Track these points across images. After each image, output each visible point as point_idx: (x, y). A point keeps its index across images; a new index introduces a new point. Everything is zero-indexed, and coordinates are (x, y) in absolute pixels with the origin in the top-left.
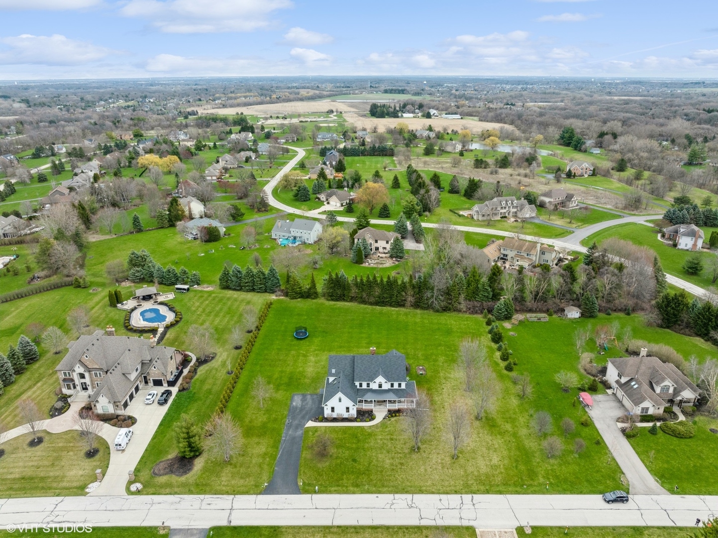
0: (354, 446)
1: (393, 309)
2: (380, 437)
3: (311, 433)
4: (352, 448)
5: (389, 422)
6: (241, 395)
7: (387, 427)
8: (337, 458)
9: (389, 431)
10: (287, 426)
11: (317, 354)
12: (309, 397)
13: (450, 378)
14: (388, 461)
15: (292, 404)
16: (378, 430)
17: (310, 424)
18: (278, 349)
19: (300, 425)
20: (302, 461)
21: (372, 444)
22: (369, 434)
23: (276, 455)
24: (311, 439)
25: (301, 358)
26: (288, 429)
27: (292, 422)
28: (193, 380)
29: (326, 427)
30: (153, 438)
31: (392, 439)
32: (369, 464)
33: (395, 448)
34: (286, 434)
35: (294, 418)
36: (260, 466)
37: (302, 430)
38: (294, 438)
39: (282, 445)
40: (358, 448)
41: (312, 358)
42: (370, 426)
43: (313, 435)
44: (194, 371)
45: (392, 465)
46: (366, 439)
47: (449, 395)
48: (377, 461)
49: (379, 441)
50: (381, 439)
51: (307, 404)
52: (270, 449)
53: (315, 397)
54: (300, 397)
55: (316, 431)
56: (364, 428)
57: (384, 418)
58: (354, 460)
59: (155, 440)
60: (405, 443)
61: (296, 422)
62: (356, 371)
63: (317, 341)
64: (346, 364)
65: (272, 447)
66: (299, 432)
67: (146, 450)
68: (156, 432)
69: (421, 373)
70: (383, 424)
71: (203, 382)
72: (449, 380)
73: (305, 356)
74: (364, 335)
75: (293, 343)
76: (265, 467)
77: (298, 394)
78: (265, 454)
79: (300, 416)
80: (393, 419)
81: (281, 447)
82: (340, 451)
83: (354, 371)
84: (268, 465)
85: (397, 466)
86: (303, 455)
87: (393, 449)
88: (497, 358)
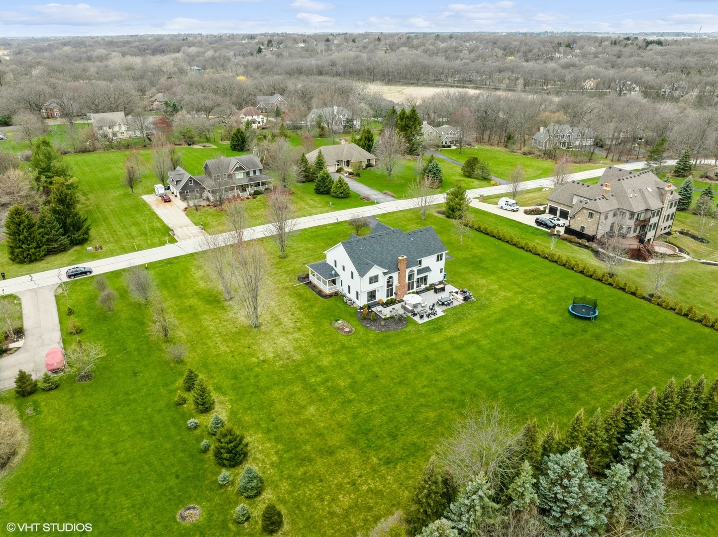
25: (520, 290)
73: (520, 293)
88: (221, 403)
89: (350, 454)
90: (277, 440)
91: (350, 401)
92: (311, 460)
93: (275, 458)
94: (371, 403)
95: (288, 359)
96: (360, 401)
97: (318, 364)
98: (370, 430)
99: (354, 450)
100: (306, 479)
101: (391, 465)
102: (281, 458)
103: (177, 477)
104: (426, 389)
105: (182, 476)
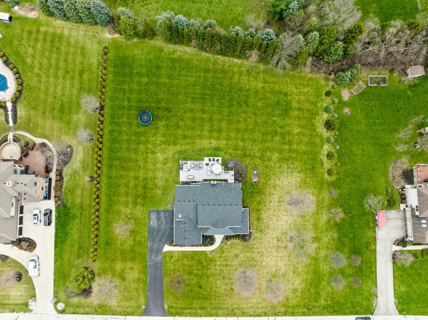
0: (200, 272)
1: (236, 60)
2: (218, 263)
3: (168, 259)
4: (198, 275)
5: (225, 246)
6: (108, 211)
7: (224, 252)
8: (189, 285)
9: (225, 256)
10: (149, 250)
11: (164, 149)
12: (162, 214)
13: (278, 186)
14: (223, 287)
15: (149, 223)
16: (217, 256)
17: (167, 248)
18: (127, 140)
19: (159, 250)
20: (164, 287)
21: (212, 270)
22: (210, 260)
23: (146, 281)
24: (169, 265)
25: (150, 155)
26: (151, 253)
27: (152, 246)
28: (63, 190)
29: (178, 251)
30: (56, 262)
31: (227, 265)
32: (211, 290)
33: (229, 274)
34: (150, 259)
35: (153, 241)
36: (137, 290)
37: (161, 255)
38: (156, 264)
39: (149, 271)
40: (203, 275)
41: (160, 157)
42: (211, 251)
43: (170, 261)
44: (60, 174)
45: (226, 290)
46: (208, 265)
47: (274, 211)
48: (216, 287)
49: (217, 267)
50: (219, 265)
51: (162, 223)
52: (141, 275)
53: (167, 214)
54: (156, 215)
55: (172, 257)
56: (207, 254)
57: (222, 242)
58: (200, 287)
59: (57, 263)
60: (236, 269)
61: (156, 246)
62: (200, 219)
63: (161, 124)
64: (190, 210)
65: (142, 272)
66: (159, 258)
67: (55, 273)
68: (55, 255)
69: (255, 180)
70: (221, 249)
71: (72, 192)
72: (278, 188)
73: (153, 153)
74: (205, 116)
75: (140, 130)
76: (141, 292)
77: (153, 211)
78: (139, 279)
79: (157, 239)
80: (229, 243)
81: (149, 273)
82: (190, 277)
83: (197, 215)
84: (142, 290)
85: (229, 292)
86: (165, 282)
87: (228, 276)
88: (324, 155)
89: (294, 104)
90: (313, 125)
91: (281, 127)
92: (307, 110)
93: (317, 117)
94: (275, 122)
95: (289, 168)
96: (278, 125)
97: (279, 156)
98: (283, 110)
99: (293, 105)
100: (312, 103)
101: (286, 93)
102: (315, 117)
103: (347, 128)
104: (252, 116)
105: (346, 127)
